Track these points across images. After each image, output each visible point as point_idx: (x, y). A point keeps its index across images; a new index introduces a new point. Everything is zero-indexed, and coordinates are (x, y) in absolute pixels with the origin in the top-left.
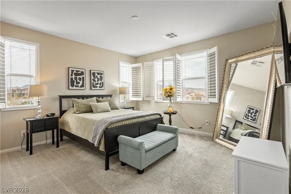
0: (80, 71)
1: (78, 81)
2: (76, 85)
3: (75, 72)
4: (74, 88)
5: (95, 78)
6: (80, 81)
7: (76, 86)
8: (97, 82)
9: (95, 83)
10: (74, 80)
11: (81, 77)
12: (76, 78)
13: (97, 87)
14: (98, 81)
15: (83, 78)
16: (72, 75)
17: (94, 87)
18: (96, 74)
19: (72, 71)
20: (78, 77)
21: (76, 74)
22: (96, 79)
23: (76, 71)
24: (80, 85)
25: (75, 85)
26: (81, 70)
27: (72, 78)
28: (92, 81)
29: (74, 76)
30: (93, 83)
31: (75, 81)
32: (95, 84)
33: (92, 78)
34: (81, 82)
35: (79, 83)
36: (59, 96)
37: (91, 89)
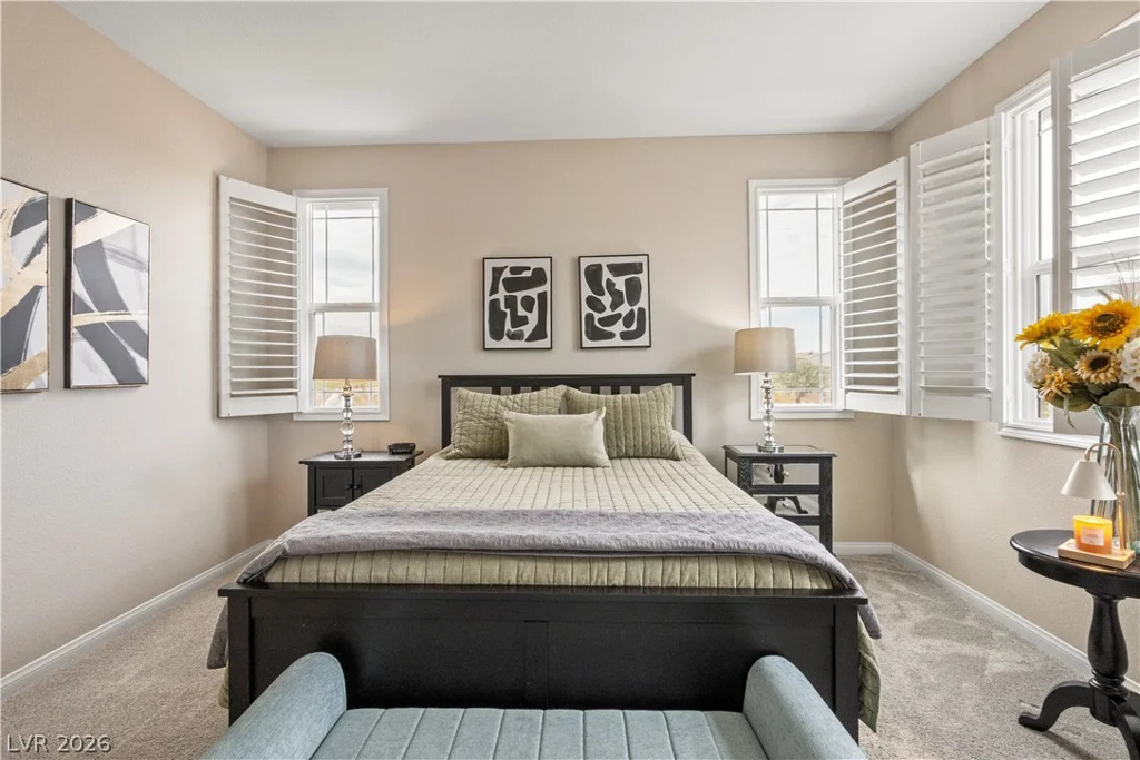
0: (529, 269)
1: (519, 314)
2: (513, 330)
3: (506, 274)
4: (506, 343)
5: (603, 294)
6: (530, 310)
7: (513, 337)
8: (608, 312)
9: (597, 316)
10: (503, 308)
11: (533, 293)
12: (511, 302)
13: (611, 336)
14: (614, 306)
15: (542, 296)
16: (494, 290)
17: (595, 334)
18: (607, 275)
19: (497, 272)
20: (520, 295)
21: (511, 285)
22: (606, 299)
23: (514, 270)
24: (527, 330)
25: (509, 331)
26: (534, 264)
27: (494, 304)
28: (586, 310)
29: (502, 294)
30: (590, 318)
31: (508, 311)
32: (600, 320)
33: (587, 291)
34: (533, 318)
35: (524, 321)
36: (439, 377)
37: (582, 348)
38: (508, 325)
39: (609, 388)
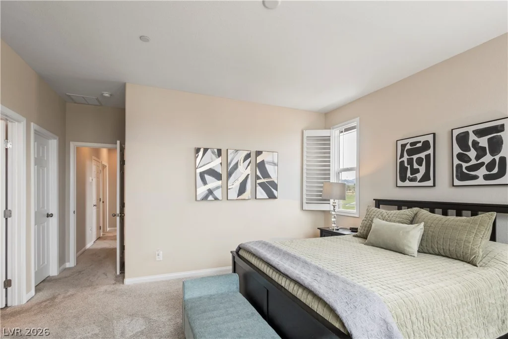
0: (420, 142)
1: (415, 167)
2: (411, 176)
3: (408, 147)
4: (407, 183)
5: (469, 150)
6: (420, 165)
7: (411, 180)
8: (474, 162)
9: (464, 165)
10: (406, 165)
11: (423, 155)
12: (410, 162)
13: (476, 177)
14: (477, 158)
15: (428, 157)
16: (402, 156)
17: (462, 177)
18: (472, 137)
19: (403, 146)
20: (415, 157)
21: (411, 152)
22: (472, 154)
23: (412, 144)
24: (419, 176)
25: (409, 177)
26: (423, 139)
27: (402, 163)
28: (456, 162)
29: (406, 157)
30: (459, 167)
31: (409, 166)
32: (467, 168)
33: (457, 150)
34: (422, 169)
35: (417, 171)
36: (374, 200)
37: (453, 186)
38: (409, 174)
39: (470, 212)
